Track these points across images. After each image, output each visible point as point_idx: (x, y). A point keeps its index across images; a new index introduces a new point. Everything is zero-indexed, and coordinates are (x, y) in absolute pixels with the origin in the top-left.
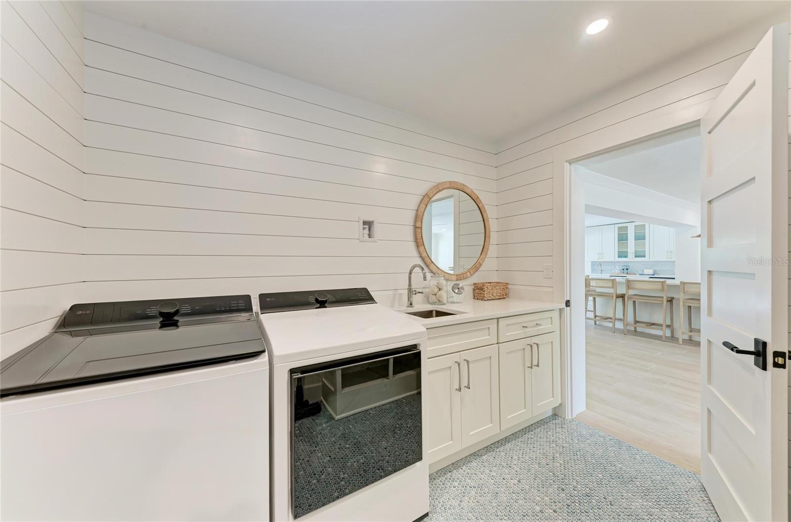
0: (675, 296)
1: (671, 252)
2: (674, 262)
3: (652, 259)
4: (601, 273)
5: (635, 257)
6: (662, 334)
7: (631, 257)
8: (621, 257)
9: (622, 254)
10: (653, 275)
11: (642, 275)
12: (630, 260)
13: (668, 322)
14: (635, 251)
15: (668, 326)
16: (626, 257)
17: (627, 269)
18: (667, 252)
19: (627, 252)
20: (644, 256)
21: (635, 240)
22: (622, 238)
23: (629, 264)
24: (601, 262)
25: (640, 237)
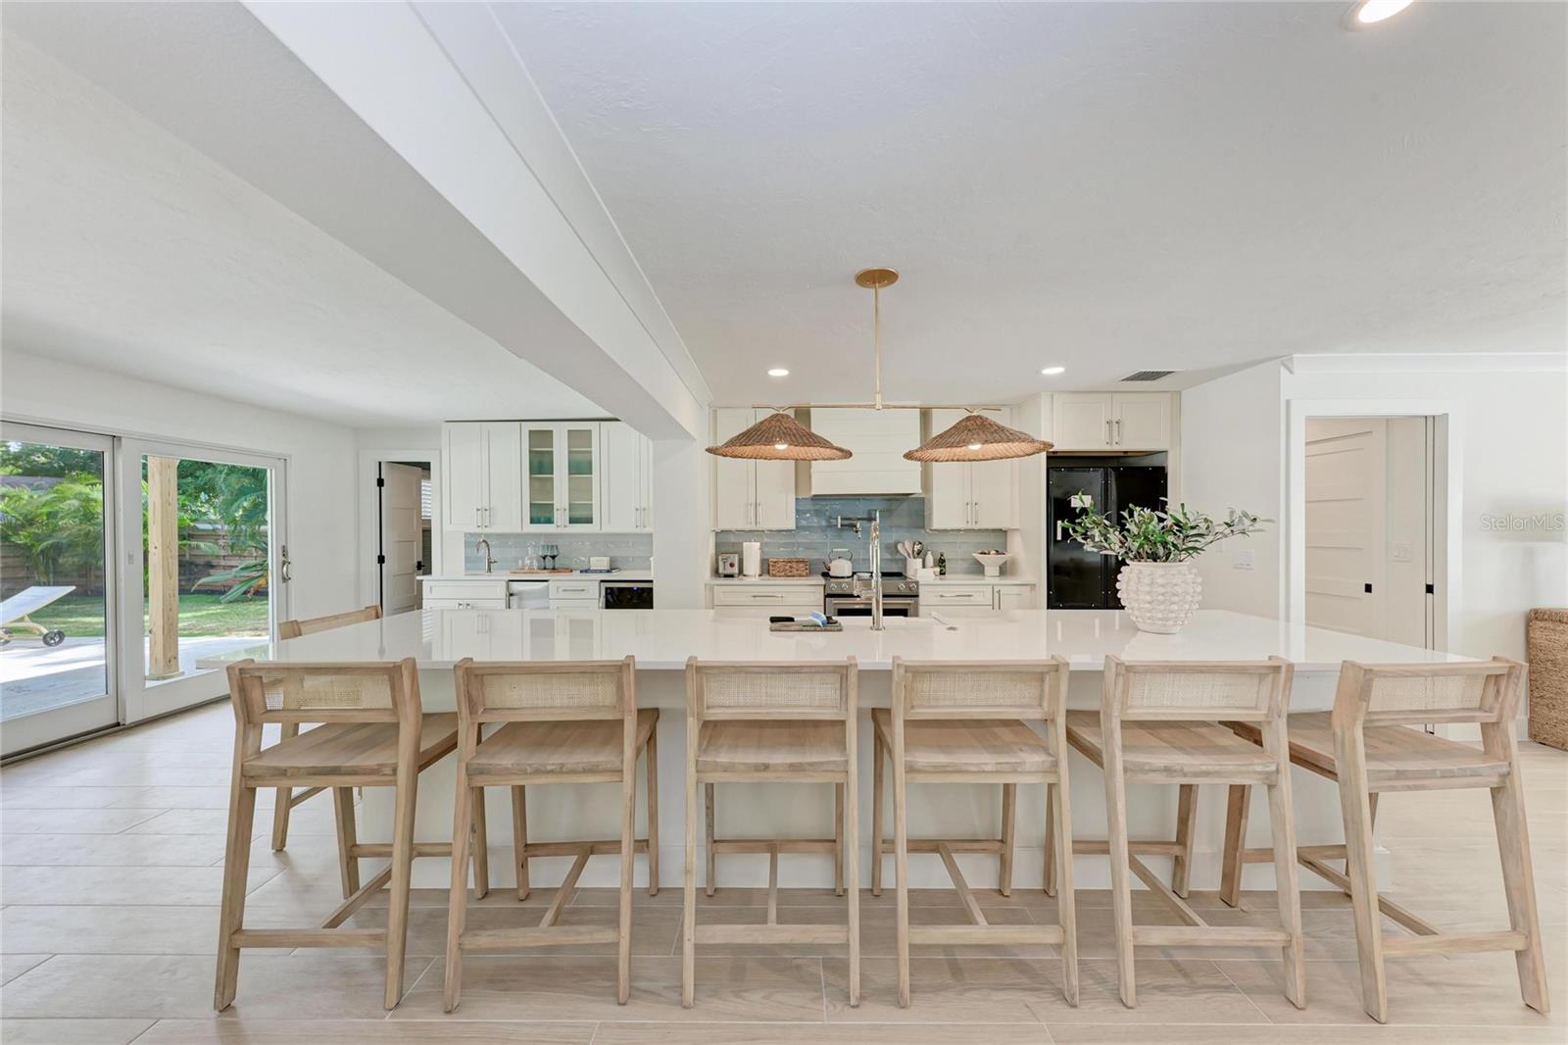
0: (661, 704)
1: (644, 509)
2: (651, 535)
3: (607, 529)
4: (489, 570)
5: (572, 521)
6: (619, 886)
7: (561, 524)
8: (539, 522)
9: (541, 513)
10: (608, 571)
11: (586, 571)
12: (559, 531)
13: (642, 830)
14: (570, 504)
15: (643, 845)
16: (549, 521)
17: (553, 557)
18: (637, 509)
19: (553, 505)
20: (589, 521)
21: (570, 473)
22: (540, 465)
23: (559, 542)
24: (486, 535)
25: (580, 467)
